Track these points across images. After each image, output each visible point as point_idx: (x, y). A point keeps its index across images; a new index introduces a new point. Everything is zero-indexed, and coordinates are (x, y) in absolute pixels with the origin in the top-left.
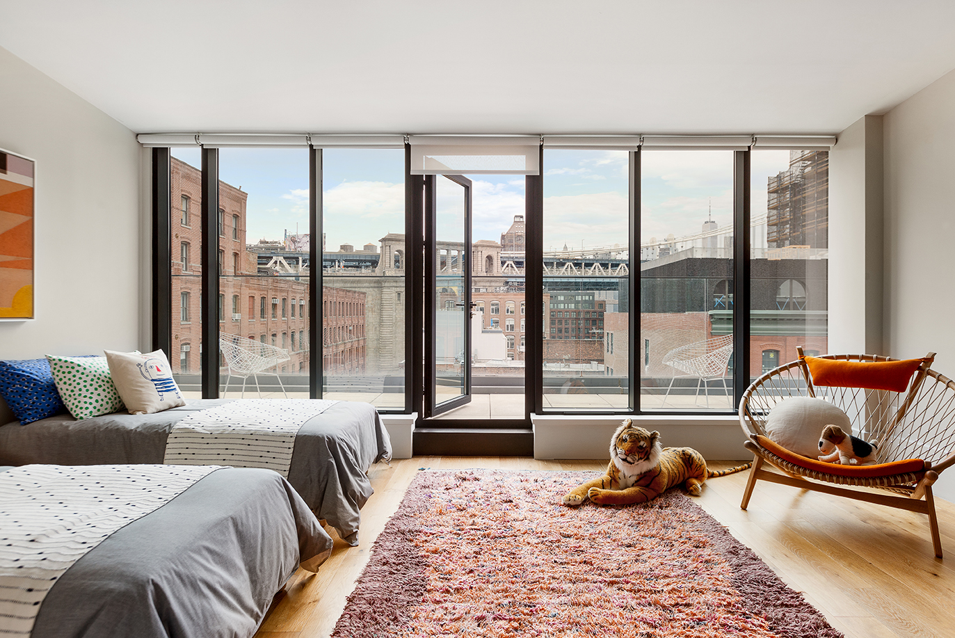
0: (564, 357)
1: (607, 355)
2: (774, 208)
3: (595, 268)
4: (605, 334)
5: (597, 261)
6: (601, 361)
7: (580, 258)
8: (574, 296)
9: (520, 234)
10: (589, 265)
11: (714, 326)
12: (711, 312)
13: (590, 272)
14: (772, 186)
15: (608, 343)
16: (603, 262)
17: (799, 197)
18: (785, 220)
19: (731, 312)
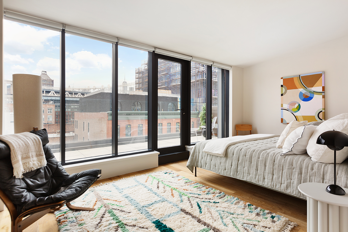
0: (57, 131)
1: (76, 129)
2: (137, 78)
3: (79, 95)
4: (75, 121)
5: (80, 92)
6: (73, 132)
7: (72, 91)
8: (70, 106)
9: (45, 79)
10: (76, 94)
11: (109, 117)
12: (108, 112)
13: (77, 96)
14: (137, 71)
15: (76, 125)
16: (82, 93)
17: (144, 76)
18: (140, 82)
19: (111, 112)
